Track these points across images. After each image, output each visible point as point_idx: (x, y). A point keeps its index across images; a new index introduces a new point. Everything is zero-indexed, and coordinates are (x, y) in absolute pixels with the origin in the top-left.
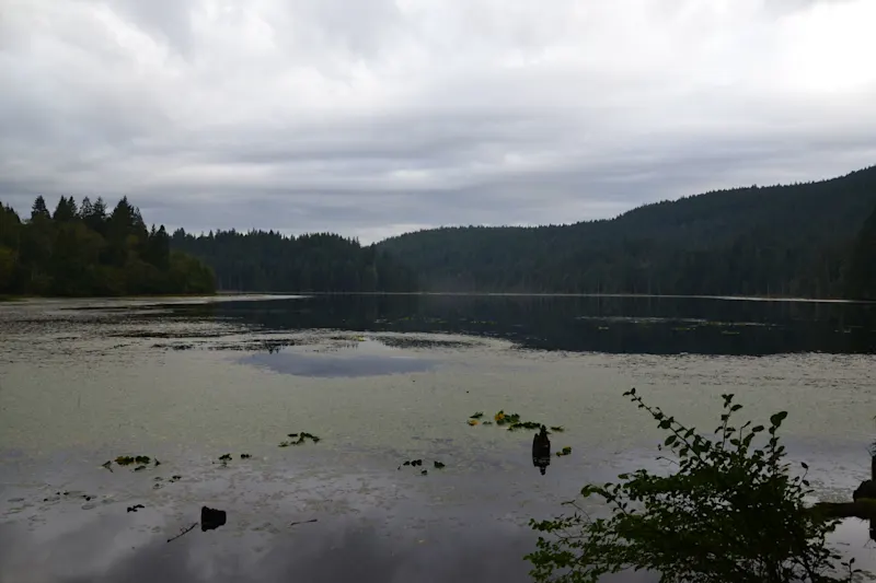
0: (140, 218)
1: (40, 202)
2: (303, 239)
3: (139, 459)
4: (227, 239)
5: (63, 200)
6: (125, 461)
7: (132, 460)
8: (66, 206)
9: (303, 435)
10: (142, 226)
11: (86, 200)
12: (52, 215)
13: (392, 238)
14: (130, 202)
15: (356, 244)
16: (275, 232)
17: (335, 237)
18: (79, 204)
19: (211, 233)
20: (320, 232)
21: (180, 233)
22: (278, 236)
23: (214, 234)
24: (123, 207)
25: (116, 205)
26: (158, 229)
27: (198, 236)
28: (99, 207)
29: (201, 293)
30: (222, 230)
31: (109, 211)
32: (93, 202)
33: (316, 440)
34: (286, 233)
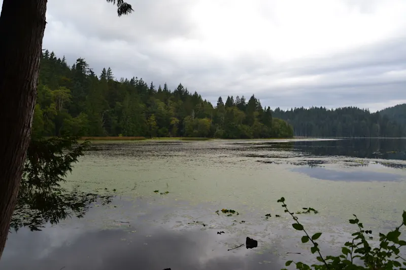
0: (260, 104)
1: (220, 99)
2: (338, 110)
3: (231, 211)
4: (300, 112)
5: (229, 98)
6: (225, 211)
7: (228, 211)
8: (230, 100)
9: (310, 209)
10: (260, 107)
11: (238, 97)
12: (225, 104)
13: (389, 108)
14: (255, 97)
15: (367, 112)
16: (323, 107)
17: (355, 109)
18: (235, 99)
19: (292, 109)
20: (347, 106)
21: (278, 110)
22: (325, 109)
23: (293, 110)
24: (253, 99)
25: (249, 99)
26: (267, 108)
27: (285, 111)
28: (243, 99)
29: (286, 137)
30: (297, 108)
31: (247, 101)
32: (240, 98)
33: (316, 212)
34: (329, 108)
